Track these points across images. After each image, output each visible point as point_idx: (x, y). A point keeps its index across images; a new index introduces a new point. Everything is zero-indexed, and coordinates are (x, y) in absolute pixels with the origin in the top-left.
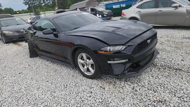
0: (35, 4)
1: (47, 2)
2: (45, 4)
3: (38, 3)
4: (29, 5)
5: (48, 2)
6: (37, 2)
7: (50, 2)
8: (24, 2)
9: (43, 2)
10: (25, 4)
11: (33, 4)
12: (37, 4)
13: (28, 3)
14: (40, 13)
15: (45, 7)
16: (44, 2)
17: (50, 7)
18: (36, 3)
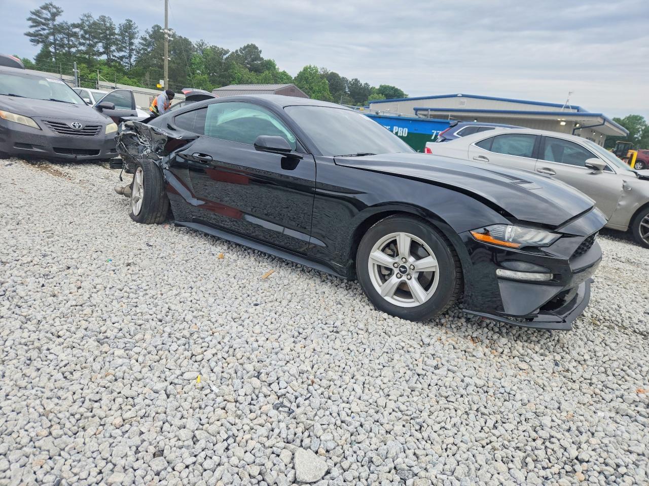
0: (73, 50)
1: (117, 54)
2: (109, 60)
3: (82, 48)
4: (47, 45)
5: (122, 54)
6: (81, 44)
7: (130, 56)
8: (32, 30)
9: (102, 50)
10: (32, 41)
11: (62, 46)
12: (78, 51)
13: (47, 37)
14: (100, 83)
15: (106, 69)
16: (107, 51)
17: (125, 74)
18: (75, 46)
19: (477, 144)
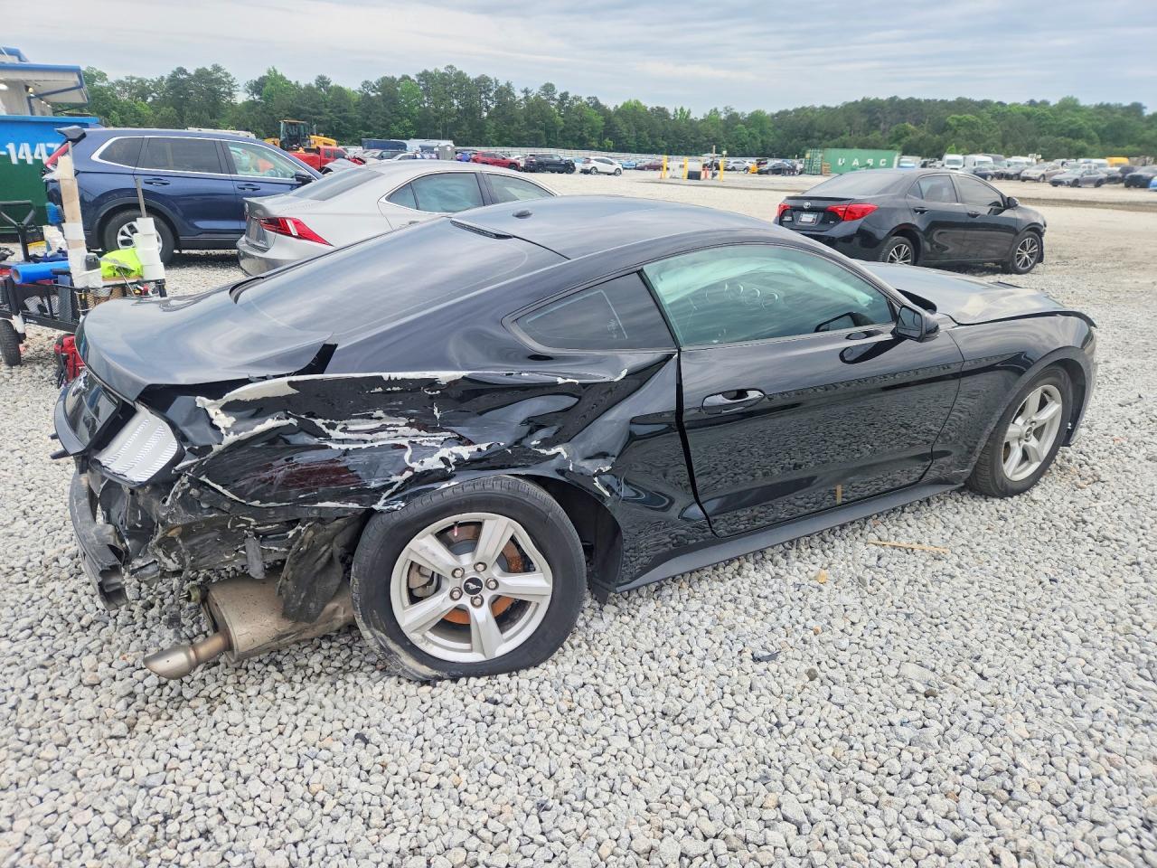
19: (389, 198)
